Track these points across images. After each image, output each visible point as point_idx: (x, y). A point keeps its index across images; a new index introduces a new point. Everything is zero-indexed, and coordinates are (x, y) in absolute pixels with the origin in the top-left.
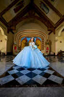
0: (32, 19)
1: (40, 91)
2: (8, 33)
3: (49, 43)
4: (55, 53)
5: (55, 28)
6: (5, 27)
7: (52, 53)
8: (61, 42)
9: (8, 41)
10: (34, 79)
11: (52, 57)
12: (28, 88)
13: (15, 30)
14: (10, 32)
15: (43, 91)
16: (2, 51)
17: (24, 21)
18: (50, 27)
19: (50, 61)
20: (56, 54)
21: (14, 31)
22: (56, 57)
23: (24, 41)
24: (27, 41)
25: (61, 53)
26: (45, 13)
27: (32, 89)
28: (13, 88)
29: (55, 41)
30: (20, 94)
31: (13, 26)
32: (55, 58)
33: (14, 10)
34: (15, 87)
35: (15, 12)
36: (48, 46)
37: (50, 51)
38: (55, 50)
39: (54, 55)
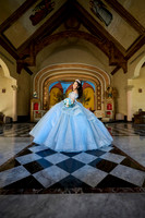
0: (72, 39)
1: (91, 203)
2: (19, 72)
3: (114, 94)
4: (126, 117)
5: (127, 58)
6: (11, 58)
7: (119, 117)
8: (140, 91)
9: (19, 90)
10: (76, 174)
11: (120, 126)
12: (62, 195)
13: (34, 64)
14: (23, 71)
15: (98, 204)
16: (6, 114)
17: (53, 44)
18: (116, 57)
19: (115, 134)
20: (129, 119)
21: (31, 68)
22: (130, 126)
23: (57, 91)
24: (62, 90)
25: (140, 116)
26: (102, 24)
27: (70, 197)
28: (26, 196)
29: (127, 88)
30: (41, 210)
31: (28, 56)
32: (126, 126)
33: (32, 18)
34: (31, 192)
35: (34, 24)
36: (110, 100)
37: (116, 112)
38: (127, 111)
39: (125, 120)
